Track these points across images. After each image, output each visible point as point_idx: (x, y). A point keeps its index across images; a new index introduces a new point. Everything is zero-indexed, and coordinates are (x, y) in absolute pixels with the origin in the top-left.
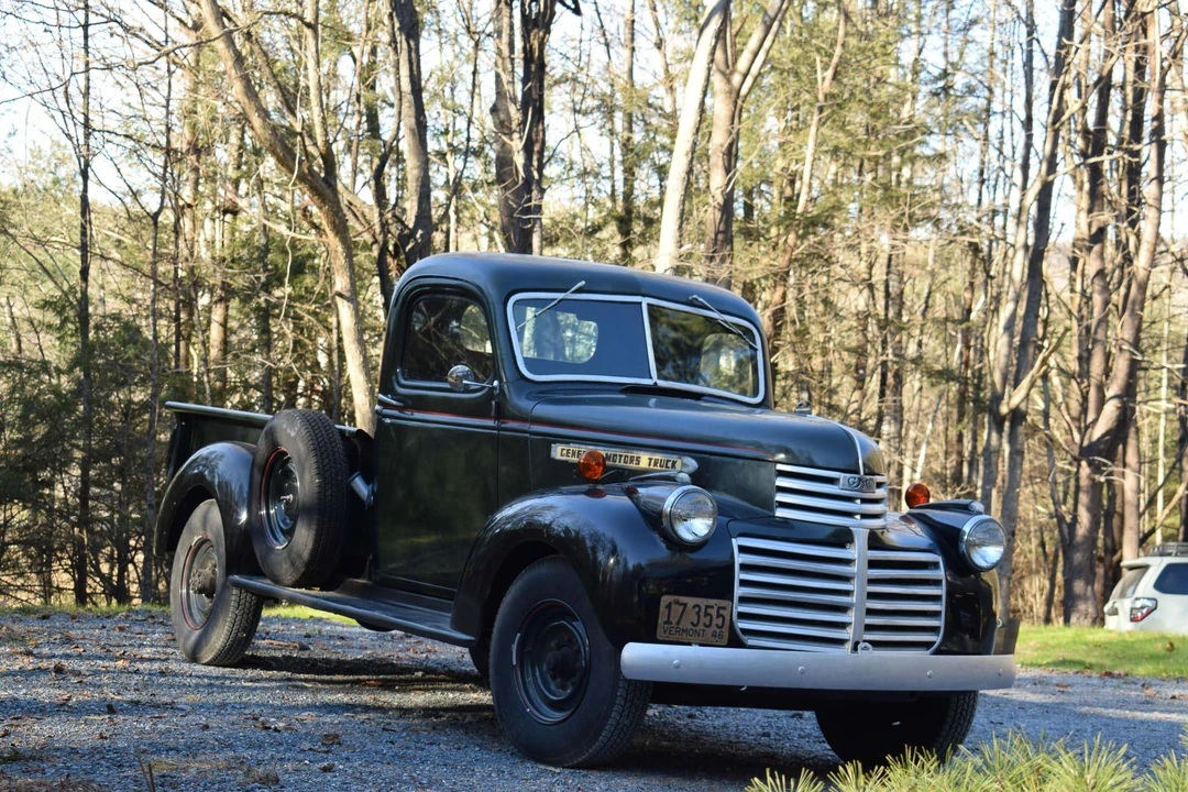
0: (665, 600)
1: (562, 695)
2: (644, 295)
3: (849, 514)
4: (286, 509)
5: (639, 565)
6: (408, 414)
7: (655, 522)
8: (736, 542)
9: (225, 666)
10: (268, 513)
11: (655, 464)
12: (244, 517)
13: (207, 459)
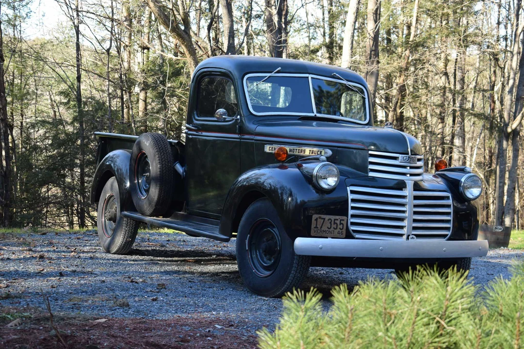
0: (315, 217)
1: (269, 263)
2: (310, 74)
3: (404, 174)
4: (146, 180)
5: (303, 201)
6: (200, 133)
7: (310, 180)
8: (349, 189)
9: (122, 255)
10: (138, 182)
11: (312, 153)
12: (128, 184)
13: (112, 158)
